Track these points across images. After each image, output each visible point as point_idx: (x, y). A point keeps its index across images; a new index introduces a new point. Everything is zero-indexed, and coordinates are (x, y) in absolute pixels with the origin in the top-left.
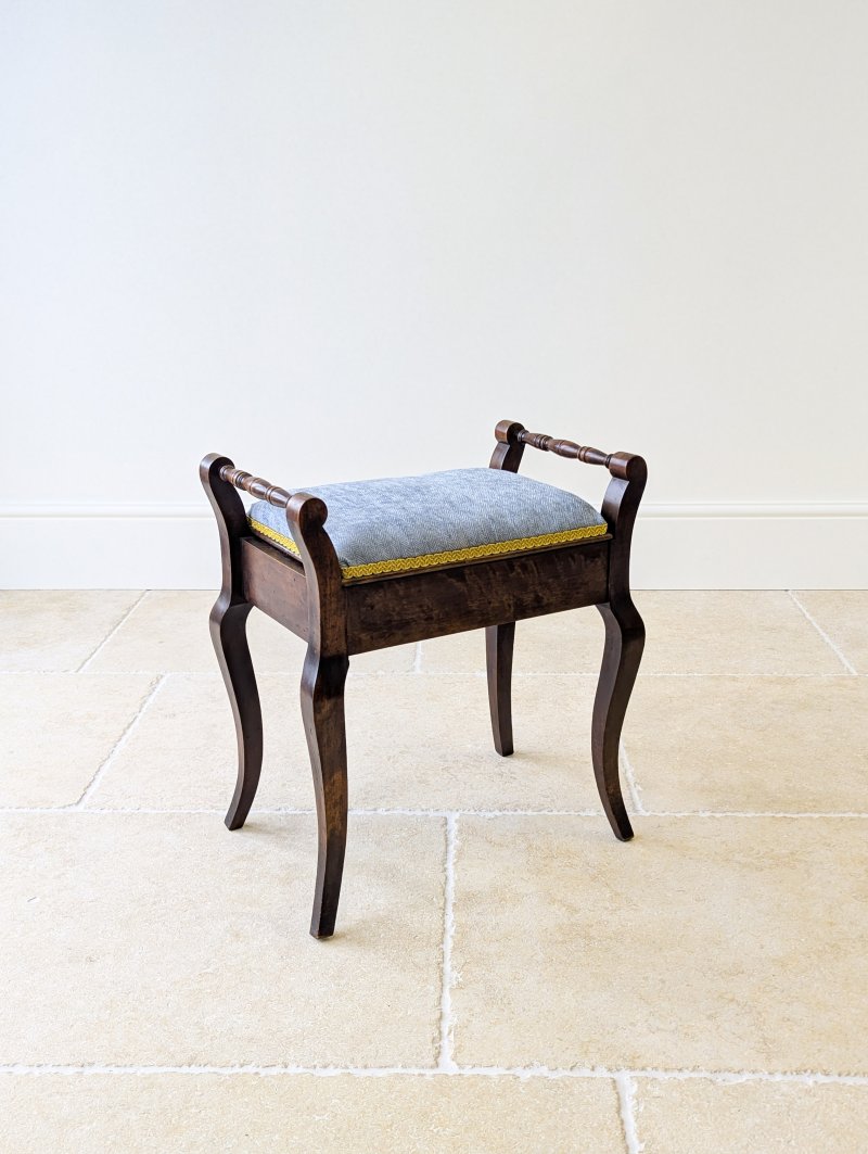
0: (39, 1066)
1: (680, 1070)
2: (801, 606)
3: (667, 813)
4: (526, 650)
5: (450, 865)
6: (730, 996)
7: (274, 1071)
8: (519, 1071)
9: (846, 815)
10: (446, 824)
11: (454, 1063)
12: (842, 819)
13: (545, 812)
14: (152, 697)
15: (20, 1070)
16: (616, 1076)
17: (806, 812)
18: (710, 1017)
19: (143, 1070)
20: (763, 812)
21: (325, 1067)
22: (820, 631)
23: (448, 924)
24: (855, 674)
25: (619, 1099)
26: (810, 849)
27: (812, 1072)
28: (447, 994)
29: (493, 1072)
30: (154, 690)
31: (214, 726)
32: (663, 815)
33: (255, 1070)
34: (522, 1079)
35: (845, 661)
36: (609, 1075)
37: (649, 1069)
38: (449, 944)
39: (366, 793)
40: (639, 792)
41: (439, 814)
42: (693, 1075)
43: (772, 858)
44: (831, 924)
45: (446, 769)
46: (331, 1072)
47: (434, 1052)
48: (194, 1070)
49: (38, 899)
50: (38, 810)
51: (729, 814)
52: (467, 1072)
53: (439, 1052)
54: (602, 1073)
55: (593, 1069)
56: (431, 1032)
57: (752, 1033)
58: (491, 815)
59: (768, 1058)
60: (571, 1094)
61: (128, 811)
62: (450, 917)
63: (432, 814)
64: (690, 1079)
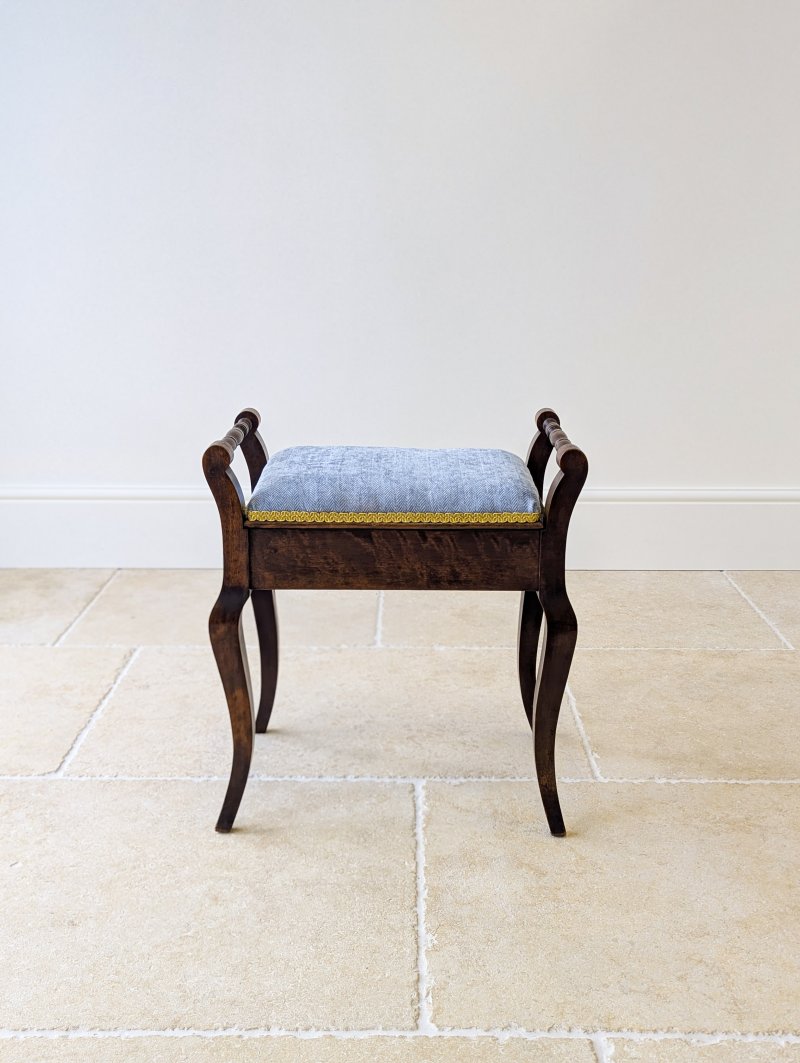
0: (24, 1030)
1: (655, 1031)
2: (736, 586)
3: (625, 780)
4: (481, 625)
5: (419, 830)
6: (698, 957)
7: (257, 1034)
8: (497, 1033)
9: (795, 782)
10: (414, 790)
11: (433, 1025)
12: (791, 785)
13: (508, 779)
14: (127, 669)
16: (593, 1037)
17: (757, 778)
18: (680, 978)
19: (127, 1034)
20: (716, 779)
21: (307, 1029)
22: (756, 609)
23: (421, 888)
24: (793, 648)
26: (764, 814)
27: (783, 1032)
28: (423, 956)
29: (472, 1034)
30: (127, 662)
31: (187, 696)
32: (621, 781)
33: (238, 1033)
34: (501, 1041)
35: (782, 637)
36: (586, 1036)
37: (625, 1030)
38: (422, 908)
39: (336, 761)
40: (596, 759)
41: (406, 781)
42: (669, 1036)
43: (729, 823)
44: (790, 887)
45: (410, 738)
46: (313, 1034)
47: (413, 1014)
48: (178, 1033)
49: (20, 865)
50: (18, 778)
51: (683, 780)
52: (447, 1034)
53: (419, 1015)
54: (578, 1034)
55: (570, 1031)
56: (409, 994)
57: (722, 994)
58: (455, 782)
59: (740, 1020)
60: (550, 1055)
61: (106, 778)
62: (422, 881)
63: (399, 781)
64: (665, 1040)
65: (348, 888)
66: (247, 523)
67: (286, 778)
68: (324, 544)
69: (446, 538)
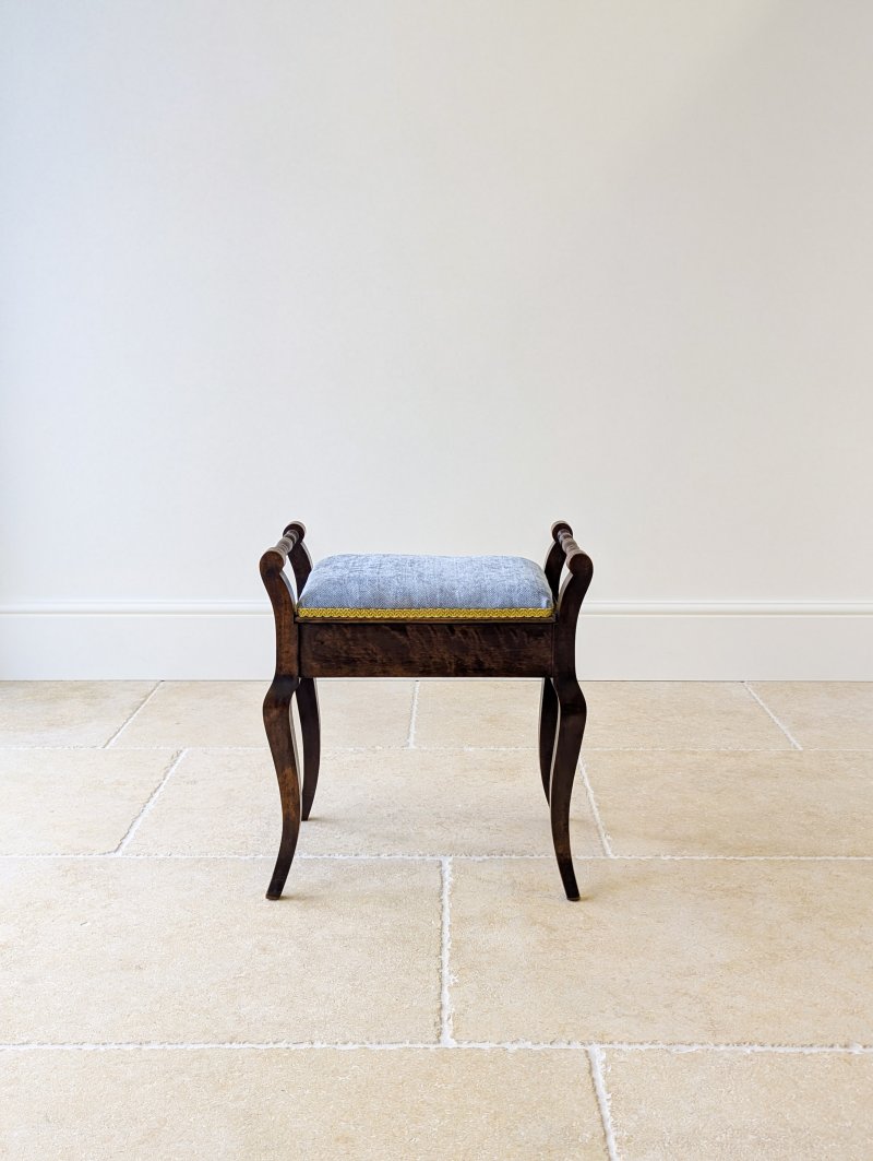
0: (104, 1044)
1: (641, 1044)
2: (754, 696)
3: (633, 857)
5: (445, 897)
6: (683, 991)
7: (302, 1047)
8: (507, 1045)
9: (787, 858)
10: (441, 865)
11: (453, 1040)
12: (783, 861)
13: (528, 856)
14: (174, 768)
15: (88, 1047)
16: (588, 1048)
17: (753, 855)
18: (667, 1006)
20: (716, 856)
21: (345, 1043)
22: (771, 716)
23: (445, 941)
24: (801, 749)
25: (590, 1064)
26: (755, 884)
27: (750, 1044)
28: (445, 991)
29: (486, 1046)
30: (174, 762)
31: (232, 790)
32: (629, 858)
33: (286, 1046)
34: (510, 1051)
35: (792, 739)
36: (583, 1047)
37: (616, 1043)
38: (446, 956)
40: (609, 841)
41: (435, 858)
42: (652, 1047)
43: (723, 891)
44: (771, 939)
45: (439, 824)
46: (350, 1046)
47: (436, 1032)
48: (235, 1045)
49: (88, 924)
50: (81, 856)
51: (687, 857)
52: (464, 1046)
53: (441, 1033)
54: (576, 1045)
55: (569, 1043)
56: (432, 1018)
57: (701, 1017)
58: (480, 859)
59: (714, 1035)
60: (551, 1060)
61: (162, 856)
62: (447, 934)
63: (428, 858)
64: (650, 1050)
65: (381, 941)
66: (297, 619)
67: (325, 856)
68: (365, 637)
69: (471, 630)
